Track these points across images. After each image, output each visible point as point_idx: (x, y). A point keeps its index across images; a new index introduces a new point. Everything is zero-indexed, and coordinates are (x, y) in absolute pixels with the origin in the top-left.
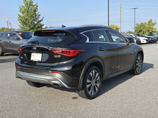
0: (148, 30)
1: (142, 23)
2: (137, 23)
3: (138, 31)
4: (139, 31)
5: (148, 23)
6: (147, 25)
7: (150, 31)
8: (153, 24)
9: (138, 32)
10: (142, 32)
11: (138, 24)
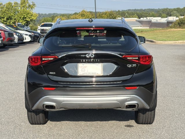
0: (24, 18)
1: (10, 4)
3: (5, 18)
4: (7, 19)
5: (22, 4)
6: (19, 8)
7: (27, 19)
8: (29, 6)
9: (5, 21)
10: (13, 21)
11: (1, 4)
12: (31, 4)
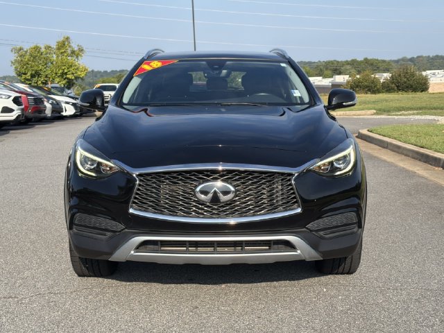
0: (64, 74)
1: (37, 48)
2: (18, 47)
3: (29, 74)
4: (33, 76)
5: (59, 49)
6: (54, 56)
7: (70, 76)
8: (73, 52)
9: (28, 80)
10: (42, 79)
11: (21, 49)
12: (76, 49)
